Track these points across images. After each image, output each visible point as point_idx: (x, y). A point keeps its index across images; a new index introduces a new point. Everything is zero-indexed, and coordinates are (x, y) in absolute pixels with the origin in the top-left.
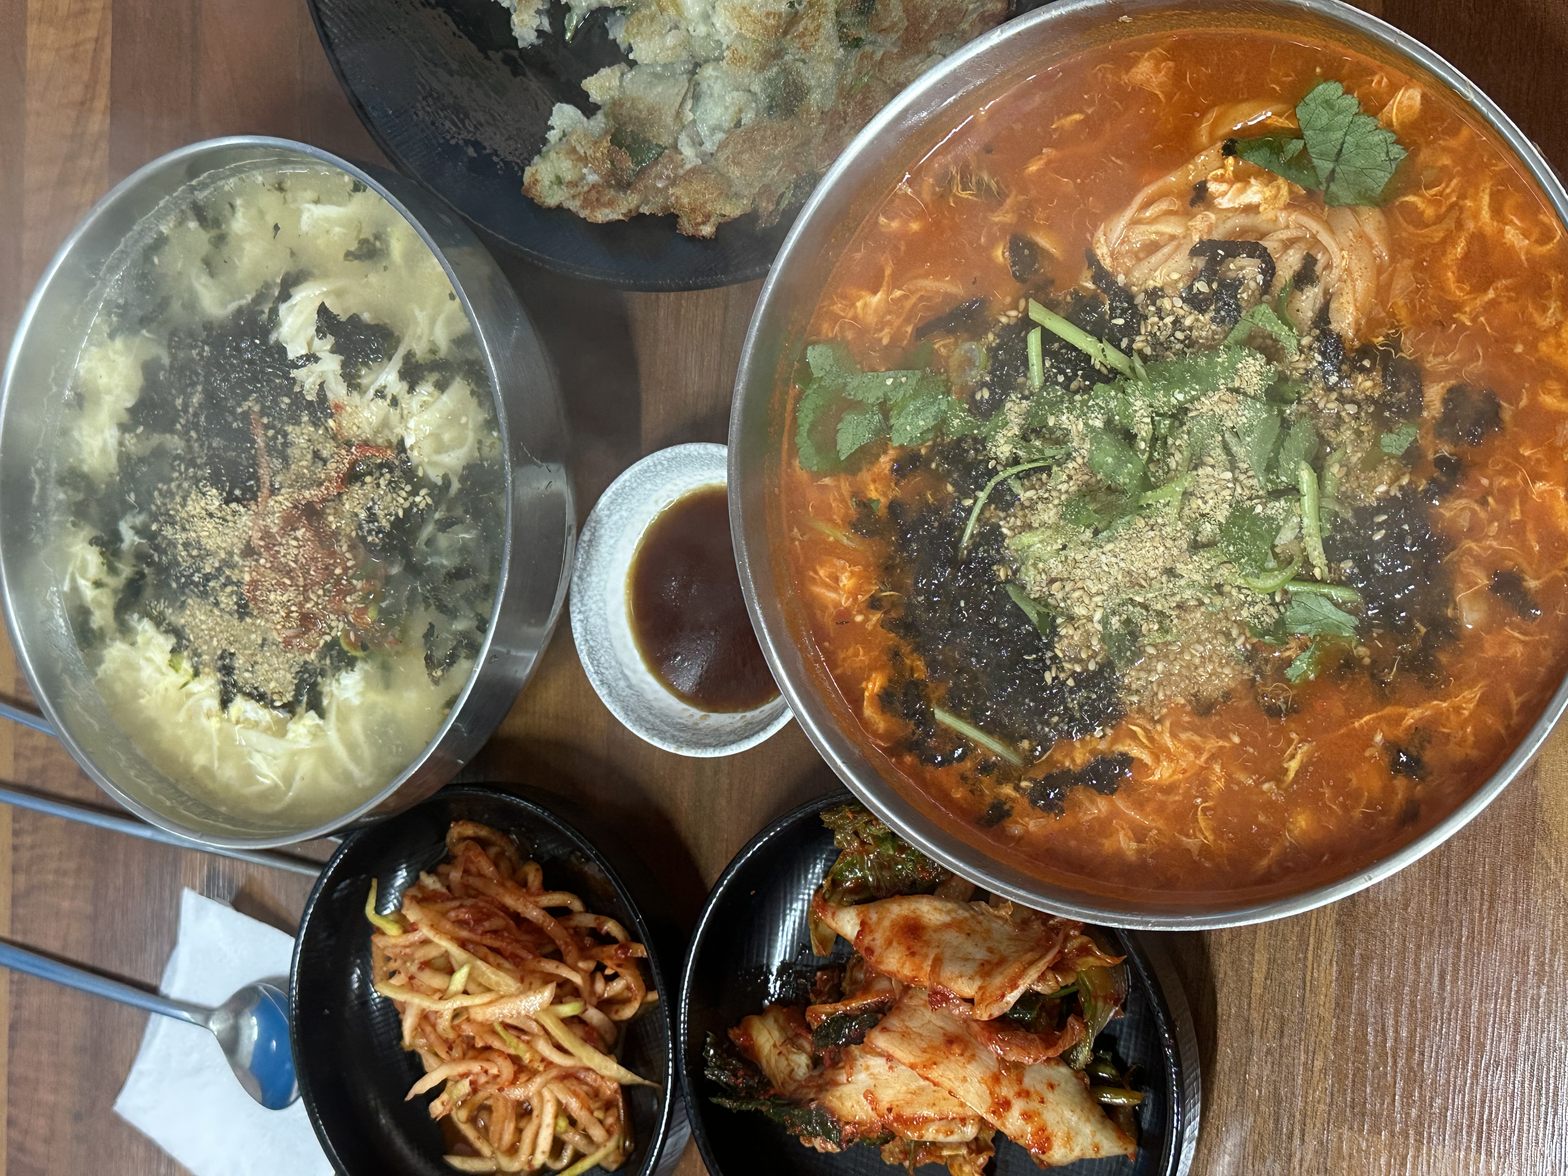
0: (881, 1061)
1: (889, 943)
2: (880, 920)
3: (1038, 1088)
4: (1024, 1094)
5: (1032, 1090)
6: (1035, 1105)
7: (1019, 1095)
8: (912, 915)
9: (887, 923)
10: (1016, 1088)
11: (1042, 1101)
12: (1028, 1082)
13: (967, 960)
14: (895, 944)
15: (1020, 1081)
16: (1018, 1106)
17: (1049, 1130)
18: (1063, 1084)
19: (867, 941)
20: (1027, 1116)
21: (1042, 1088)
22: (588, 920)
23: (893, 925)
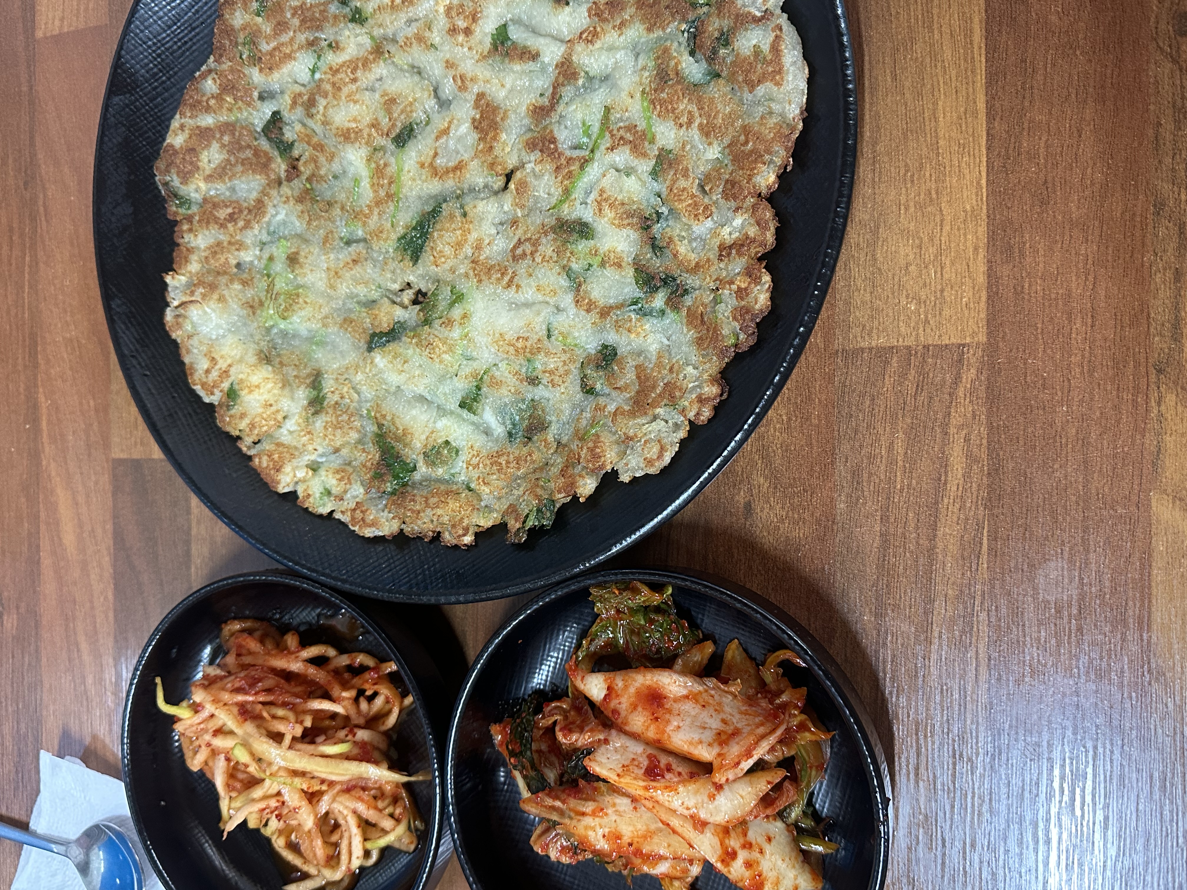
0: (626, 801)
1: (634, 707)
2: (626, 687)
3: (759, 840)
4: (748, 846)
5: (754, 842)
6: (756, 855)
7: (744, 847)
8: (655, 686)
9: (632, 690)
10: (742, 841)
11: (761, 852)
12: (751, 835)
13: (705, 728)
14: (640, 709)
15: (745, 835)
16: (742, 856)
17: (764, 874)
18: (777, 837)
19: (613, 704)
20: (748, 865)
21: (762, 840)
22: (344, 660)
23: (638, 693)
